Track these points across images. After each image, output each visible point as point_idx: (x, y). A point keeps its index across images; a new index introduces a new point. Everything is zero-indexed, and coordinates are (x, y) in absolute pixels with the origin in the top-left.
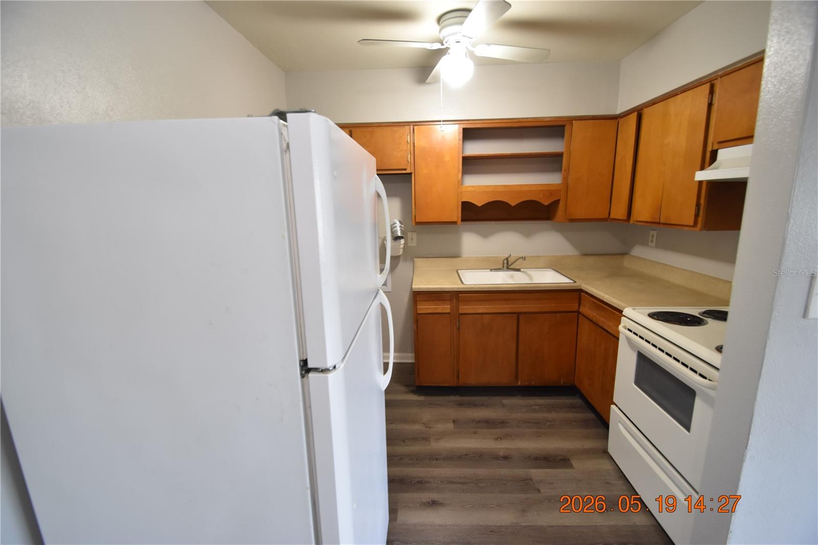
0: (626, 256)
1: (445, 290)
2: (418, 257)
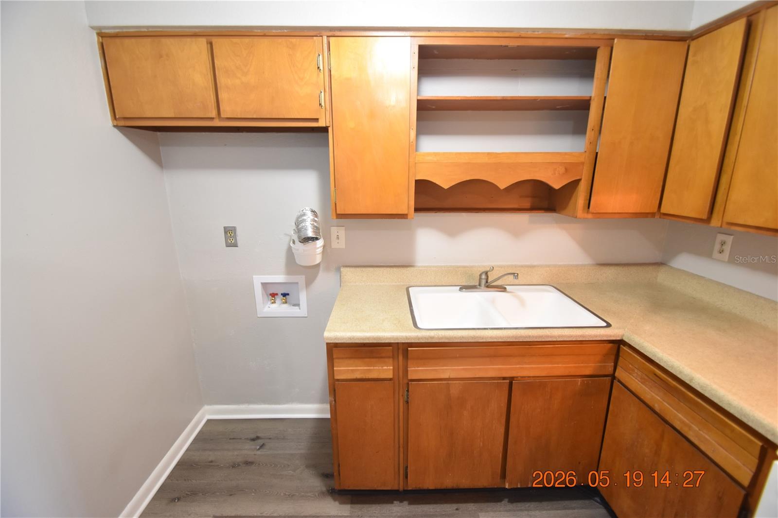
0: (663, 269)
1: (383, 342)
2: (347, 266)
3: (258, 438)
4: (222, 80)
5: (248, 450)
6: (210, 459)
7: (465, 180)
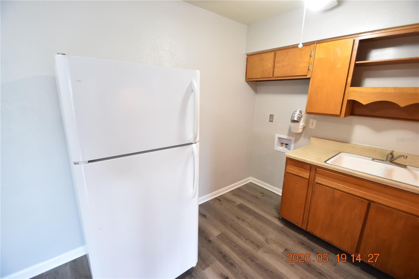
1: (307, 162)
2: (313, 137)
3: (263, 193)
4: (276, 65)
5: (259, 195)
6: (247, 191)
7: (377, 101)
